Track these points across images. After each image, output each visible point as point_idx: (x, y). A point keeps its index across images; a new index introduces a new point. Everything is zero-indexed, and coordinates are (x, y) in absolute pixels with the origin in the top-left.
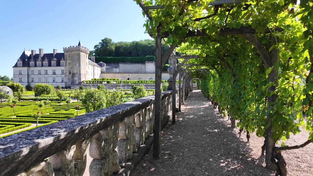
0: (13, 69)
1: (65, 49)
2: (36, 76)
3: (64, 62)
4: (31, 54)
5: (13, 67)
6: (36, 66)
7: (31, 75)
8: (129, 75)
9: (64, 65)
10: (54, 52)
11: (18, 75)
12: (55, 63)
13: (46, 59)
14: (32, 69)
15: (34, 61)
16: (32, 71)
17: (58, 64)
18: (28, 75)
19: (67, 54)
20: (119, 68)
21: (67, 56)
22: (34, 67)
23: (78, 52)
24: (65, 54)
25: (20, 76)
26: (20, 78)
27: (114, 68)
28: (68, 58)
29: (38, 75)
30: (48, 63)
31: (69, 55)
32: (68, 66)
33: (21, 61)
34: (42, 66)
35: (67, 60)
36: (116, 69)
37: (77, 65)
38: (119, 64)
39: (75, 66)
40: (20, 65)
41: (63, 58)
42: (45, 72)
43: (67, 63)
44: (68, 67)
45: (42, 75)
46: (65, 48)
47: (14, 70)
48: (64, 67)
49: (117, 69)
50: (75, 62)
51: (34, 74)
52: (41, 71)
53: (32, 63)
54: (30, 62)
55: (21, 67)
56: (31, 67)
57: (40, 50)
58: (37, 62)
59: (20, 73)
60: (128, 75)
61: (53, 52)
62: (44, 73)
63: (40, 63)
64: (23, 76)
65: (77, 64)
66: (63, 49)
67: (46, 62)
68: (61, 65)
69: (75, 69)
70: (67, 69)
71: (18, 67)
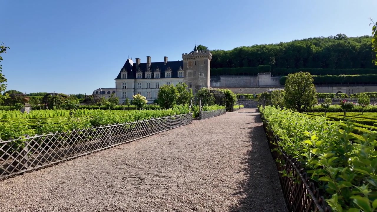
0: (115, 81)
1: (184, 56)
2: (144, 90)
3: (183, 72)
4: (135, 63)
5: (115, 79)
6: (144, 77)
7: (137, 89)
8: (241, 90)
9: (183, 76)
10: (165, 60)
11: (122, 89)
12: (171, 73)
13: (158, 69)
14: (139, 81)
15: (142, 72)
16: (139, 83)
17: (174, 75)
18: (134, 89)
19: (188, 62)
20: (220, 82)
21: (188, 65)
22: (142, 79)
23: (205, 59)
24: (184, 61)
25: (125, 90)
26: (124, 93)
27: (214, 82)
28: (188, 68)
29: (146, 89)
30: (161, 73)
31: (190, 63)
32: (188, 77)
33: (126, 72)
34: (153, 77)
35: (187, 69)
36: (216, 83)
37: (203, 75)
38: (221, 77)
39: (200, 76)
40: (124, 76)
41: (181, 67)
42: (156, 85)
43: (187, 73)
44: (188, 79)
45: (152, 88)
46: (185, 54)
47: (116, 83)
48: (182, 79)
49: (218, 83)
50: (200, 72)
51: (142, 87)
52: (151, 84)
53: (139, 74)
54: (136, 72)
55: (125, 79)
56: (137, 79)
57: (148, 58)
58: (146, 73)
59: (124, 86)
60: (239, 90)
61: (163, 61)
62: (155, 87)
63: (150, 74)
64: (128, 90)
65: (203, 73)
66: (182, 55)
67: (158, 73)
68: (178, 76)
69: (200, 81)
70: (187, 80)
71: (122, 79)
